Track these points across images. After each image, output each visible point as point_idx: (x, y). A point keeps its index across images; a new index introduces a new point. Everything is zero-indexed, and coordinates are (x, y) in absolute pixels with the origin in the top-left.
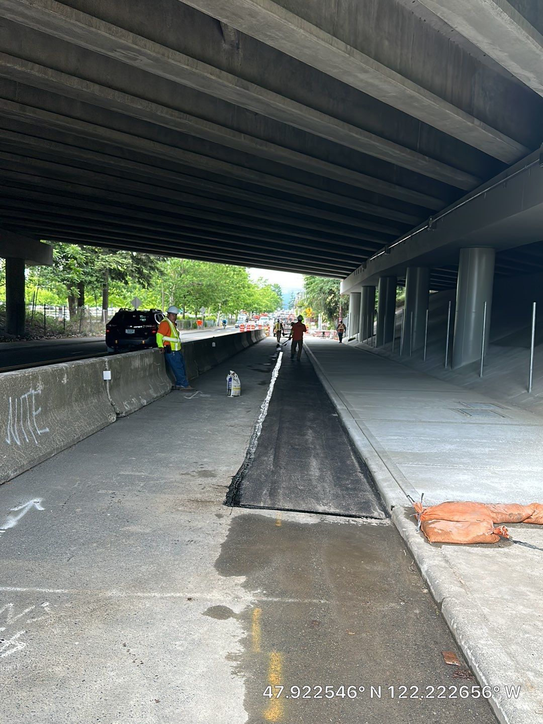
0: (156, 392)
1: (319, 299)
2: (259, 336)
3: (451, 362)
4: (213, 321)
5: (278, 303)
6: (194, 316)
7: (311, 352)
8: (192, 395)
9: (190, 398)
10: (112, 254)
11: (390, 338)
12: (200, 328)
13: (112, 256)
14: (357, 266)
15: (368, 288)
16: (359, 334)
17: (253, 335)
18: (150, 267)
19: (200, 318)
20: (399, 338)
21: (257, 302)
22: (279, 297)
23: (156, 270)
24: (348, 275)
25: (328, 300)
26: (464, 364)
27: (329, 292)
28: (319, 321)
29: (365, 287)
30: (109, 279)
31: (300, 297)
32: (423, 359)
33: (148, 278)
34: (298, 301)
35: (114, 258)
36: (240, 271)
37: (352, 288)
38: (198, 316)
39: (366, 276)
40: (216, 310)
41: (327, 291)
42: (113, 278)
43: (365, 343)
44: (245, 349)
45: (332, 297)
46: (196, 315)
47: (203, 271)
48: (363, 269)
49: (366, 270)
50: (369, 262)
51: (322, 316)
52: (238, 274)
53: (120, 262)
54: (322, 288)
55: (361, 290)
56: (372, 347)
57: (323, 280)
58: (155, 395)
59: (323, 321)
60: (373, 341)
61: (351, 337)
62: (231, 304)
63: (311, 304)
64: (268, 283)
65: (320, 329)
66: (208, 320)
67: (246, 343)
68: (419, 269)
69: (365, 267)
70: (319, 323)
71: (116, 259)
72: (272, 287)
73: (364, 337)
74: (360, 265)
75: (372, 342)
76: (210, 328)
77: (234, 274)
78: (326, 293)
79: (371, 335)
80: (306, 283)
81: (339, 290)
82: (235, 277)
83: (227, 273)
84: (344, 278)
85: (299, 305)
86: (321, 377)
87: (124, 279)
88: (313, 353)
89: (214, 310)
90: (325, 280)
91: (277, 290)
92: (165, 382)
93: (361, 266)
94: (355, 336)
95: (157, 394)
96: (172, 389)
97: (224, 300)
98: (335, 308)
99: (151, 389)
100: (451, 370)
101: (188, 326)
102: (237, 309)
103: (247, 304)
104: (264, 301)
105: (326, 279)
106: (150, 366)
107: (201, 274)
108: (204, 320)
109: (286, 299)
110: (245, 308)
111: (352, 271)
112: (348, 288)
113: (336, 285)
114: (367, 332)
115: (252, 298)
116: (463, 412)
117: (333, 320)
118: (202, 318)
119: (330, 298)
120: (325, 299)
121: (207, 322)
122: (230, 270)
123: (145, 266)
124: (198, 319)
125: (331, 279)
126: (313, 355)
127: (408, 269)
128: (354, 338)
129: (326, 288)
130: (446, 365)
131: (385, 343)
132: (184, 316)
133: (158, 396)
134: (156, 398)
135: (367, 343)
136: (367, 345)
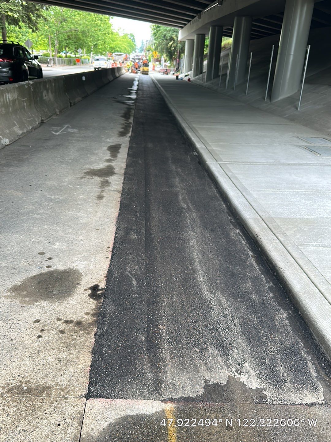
0: (21, 128)
1: (163, 44)
2: (120, 72)
3: (270, 96)
4: (88, 59)
5: (133, 47)
6: (74, 56)
7: (160, 86)
9: (57, 134)
11: (217, 76)
12: (79, 65)
13: (6, 4)
14: (193, 17)
15: (200, 35)
16: (192, 71)
17: (116, 71)
18: (36, 14)
19: (78, 58)
20: (226, 74)
21: (118, 46)
22: (133, 43)
23: (41, 18)
24: (185, 25)
25: (169, 45)
26: (281, 98)
27: (170, 39)
28: (162, 61)
29: (198, 35)
30: (6, 23)
31: (148, 43)
32: (245, 93)
33: (36, 24)
34: (146, 46)
35: (7, 6)
36: (105, 21)
37: (187, 36)
38: (77, 56)
39: (200, 26)
40: (89, 51)
41: (168, 38)
42: (9, 24)
43: (197, 79)
45: (172, 43)
46: (75, 55)
47: (79, 20)
48: (198, 19)
49: (200, 20)
50: (203, 13)
51: (164, 57)
52: (104, 23)
53: (13, 9)
54: (165, 36)
55: (195, 38)
56: (202, 82)
57: (166, 29)
58: (20, 132)
59: (165, 61)
60: (204, 77)
61: (186, 74)
62: (100, 47)
63: (156, 49)
65: (163, 67)
66: (84, 59)
67: (111, 78)
68: (244, 18)
69: (200, 18)
70: (162, 63)
71: (9, 6)
72: (128, 35)
73: (196, 74)
74: (195, 16)
75: (203, 79)
76: (86, 65)
77: (101, 23)
78: (168, 40)
79: (201, 72)
80: (153, 32)
81: (178, 38)
82: (102, 25)
83: (96, 23)
84: (182, 28)
85: (148, 49)
86: (173, 110)
87: (18, 24)
88: (161, 86)
89: (88, 51)
90: (167, 29)
91: (132, 38)
92: (32, 117)
93: (197, 17)
94: (189, 73)
95: (23, 130)
97: (94, 44)
98: (174, 51)
99: (16, 126)
100: (269, 103)
101: (70, 63)
102: (104, 51)
103: (112, 47)
104: (123, 45)
105: (169, 28)
106: (14, 101)
107: (77, 22)
108: (81, 59)
110: (110, 50)
111: (189, 21)
112: (185, 35)
113: (175, 33)
114: (199, 70)
115: (115, 43)
116: (310, 150)
117: (173, 61)
118: (80, 57)
119: (170, 43)
120: (167, 44)
121: (83, 60)
122: (98, 20)
123: (33, 13)
124: (77, 58)
125: (173, 28)
127: (236, 19)
128: (188, 75)
129: (168, 35)
130: (266, 98)
131: (214, 78)
132: (66, 55)
133: (25, 133)
134: (21, 135)
135: (199, 79)
136: (198, 80)
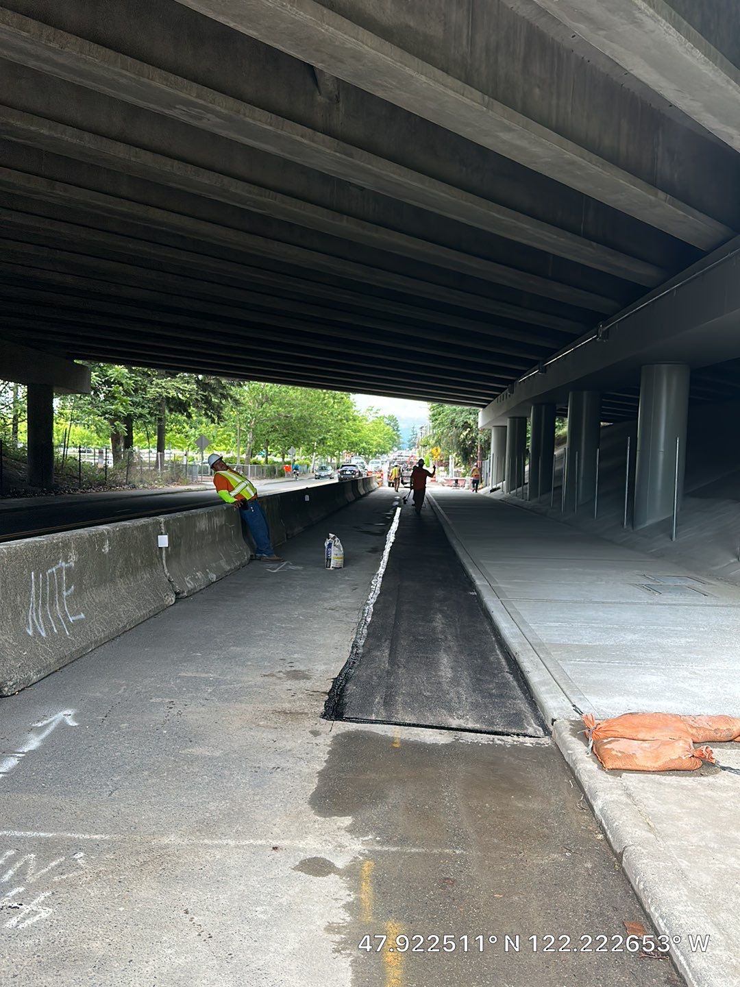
0: (228, 562)
1: (450, 435)
2: (368, 486)
3: (632, 520)
4: (306, 465)
5: (394, 441)
6: (280, 460)
8: (278, 566)
9: (275, 571)
10: (169, 378)
11: (547, 488)
12: (289, 476)
13: (170, 381)
14: (502, 390)
15: (517, 420)
16: (504, 482)
17: (360, 484)
19: (289, 463)
20: (561, 487)
21: (366, 440)
22: (395, 433)
23: (229, 399)
24: (489, 402)
25: (462, 436)
26: (649, 522)
27: (463, 425)
28: (450, 465)
29: (513, 419)
30: (167, 411)
31: (423, 432)
32: (594, 516)
33: (219, 409)
34: (421, 438)
35: (173, 383)
36: (342, 398)
37: (494, 420)
39: (514, 404)
40: (310, 451)
41: (461, 424)
42: (171, 410)
43: (514, 495)
44: (349, 504)
45: (467, 432)
46: (283, 458)
47: (293, 399)
48: (509, 393)
49: (513, 395)
50: (518, 384)
51: (453, 458)
52: (340, 403)
53: (182, 388)
54: (453, 421)
55: (507, 423)
56: (523, 500)
57: (455, 410)
58: (229, 568)
59: (456, 465)
60: (525, 492)
61: (494, 487)
62: (330, 443)
63: (438, 442)
64: (380, 414)
65: (451, 476)
67: (350, 496)
68: (585, 393)
69: (512, 391)
70: (450, 468)
71: (175, 384)
72: (385, 420)
73: (511, 487)
74: (505, 389)
75: (523, 493)
77: (334, 403)
78: (459, 427)
79: (521, 483)
80: (431, 413)
81: (477, 423)
82: (336, 406)
83: (325, 402)
84: (484, 407)
85: (422, 444)
87: (186, 410)
89: (307, 451)
90: (458, 409)
91: (392, 424)
92: (240, 550)
93: (507, 390)
94: (500, 485)
96: (252, 559)
97: (320, 438)
98: (472, 447)
99: (223, 559)
100: (632, 531)
101: (272, 473)
102: (338, 449)
103: (352, 443)
104: (375, 438)
106: (221, 527)
107: (289, 402)
109: (405, 436)
110: (350, 448)
111: (495, 396)
112: (490, 420)
113: (472, 417)
114: (516, 479)
115: (359, 434)
116: (649, 588)
119: (465, 433)
120: (458, 436)
122: (329, 398)
123: (214, 393)
124: (286, 463)
125: (467, 408)
126: (442, 511)
127: (571, 394)
128: (499, 488)
129: (460, 420)
130: (625, 524)
131: (541, 495)
132: (267, 459)
133: (232, 570)
134: (229, 571)
135: (516, 494)
136: (516, 498)
